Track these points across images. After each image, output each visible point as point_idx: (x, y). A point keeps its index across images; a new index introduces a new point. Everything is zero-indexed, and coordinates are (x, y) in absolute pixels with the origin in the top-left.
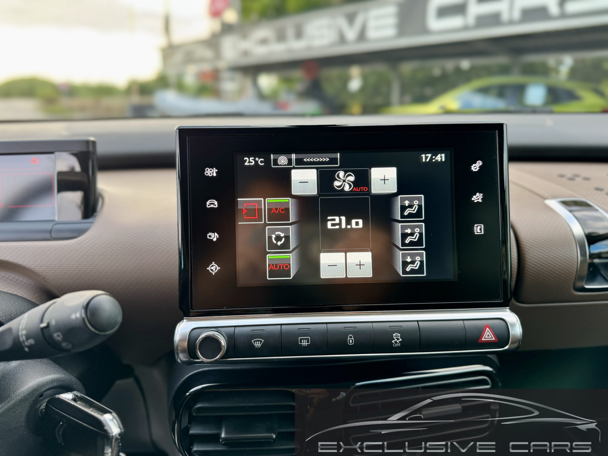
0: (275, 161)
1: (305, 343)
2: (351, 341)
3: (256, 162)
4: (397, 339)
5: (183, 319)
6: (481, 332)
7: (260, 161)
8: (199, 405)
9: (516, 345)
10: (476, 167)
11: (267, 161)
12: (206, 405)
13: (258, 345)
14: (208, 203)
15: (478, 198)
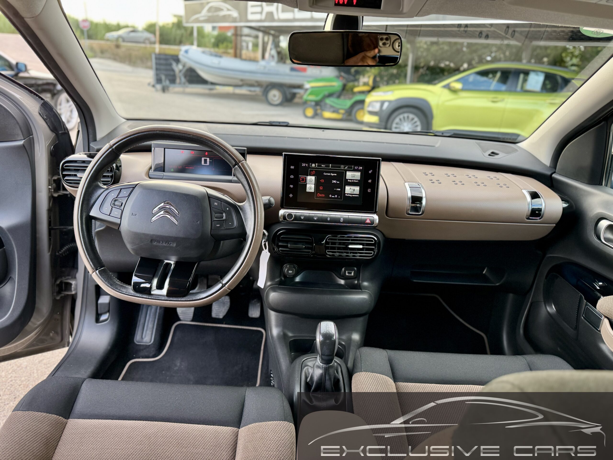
0: (311, 166)
1: (315, 219)
2: (329, 219)
3: (306, 165)
4: (342, 220)
5: (281, 209)
6: (366, 220)
7: (307, 165)
8: (282, 236)
9: (376, 225)
10: (370, 172)
11: (309, 165)
12: (285, 236)
13: (302, 218)
14: (291, 176)
15: (370, 181)
